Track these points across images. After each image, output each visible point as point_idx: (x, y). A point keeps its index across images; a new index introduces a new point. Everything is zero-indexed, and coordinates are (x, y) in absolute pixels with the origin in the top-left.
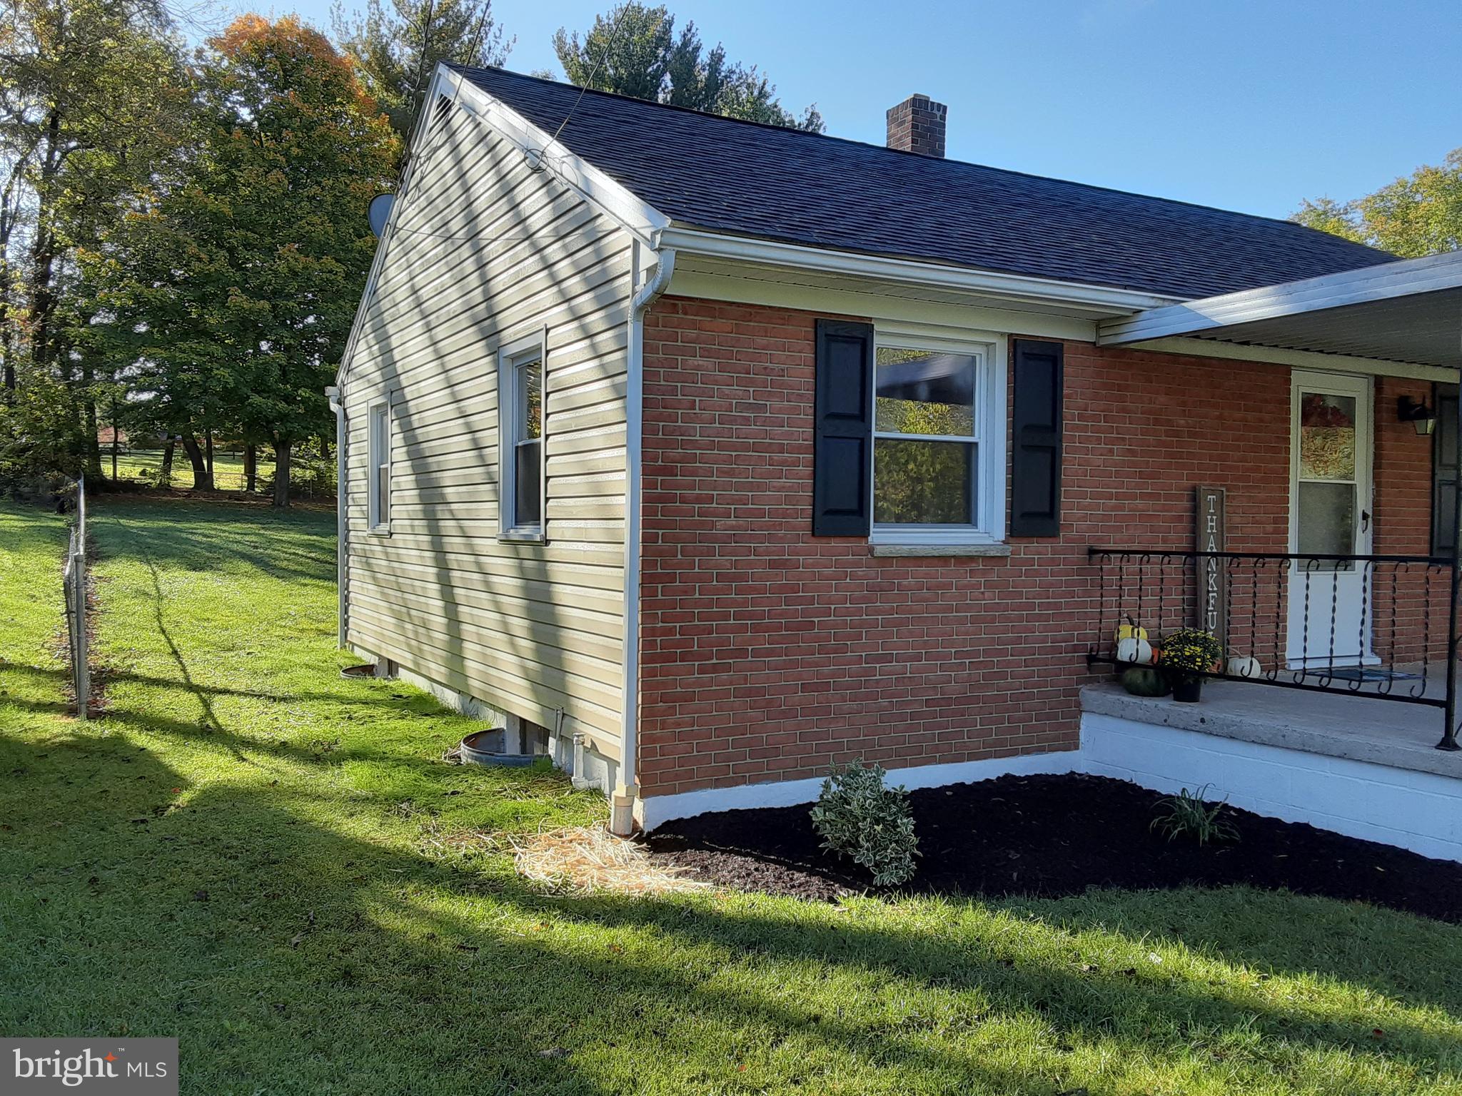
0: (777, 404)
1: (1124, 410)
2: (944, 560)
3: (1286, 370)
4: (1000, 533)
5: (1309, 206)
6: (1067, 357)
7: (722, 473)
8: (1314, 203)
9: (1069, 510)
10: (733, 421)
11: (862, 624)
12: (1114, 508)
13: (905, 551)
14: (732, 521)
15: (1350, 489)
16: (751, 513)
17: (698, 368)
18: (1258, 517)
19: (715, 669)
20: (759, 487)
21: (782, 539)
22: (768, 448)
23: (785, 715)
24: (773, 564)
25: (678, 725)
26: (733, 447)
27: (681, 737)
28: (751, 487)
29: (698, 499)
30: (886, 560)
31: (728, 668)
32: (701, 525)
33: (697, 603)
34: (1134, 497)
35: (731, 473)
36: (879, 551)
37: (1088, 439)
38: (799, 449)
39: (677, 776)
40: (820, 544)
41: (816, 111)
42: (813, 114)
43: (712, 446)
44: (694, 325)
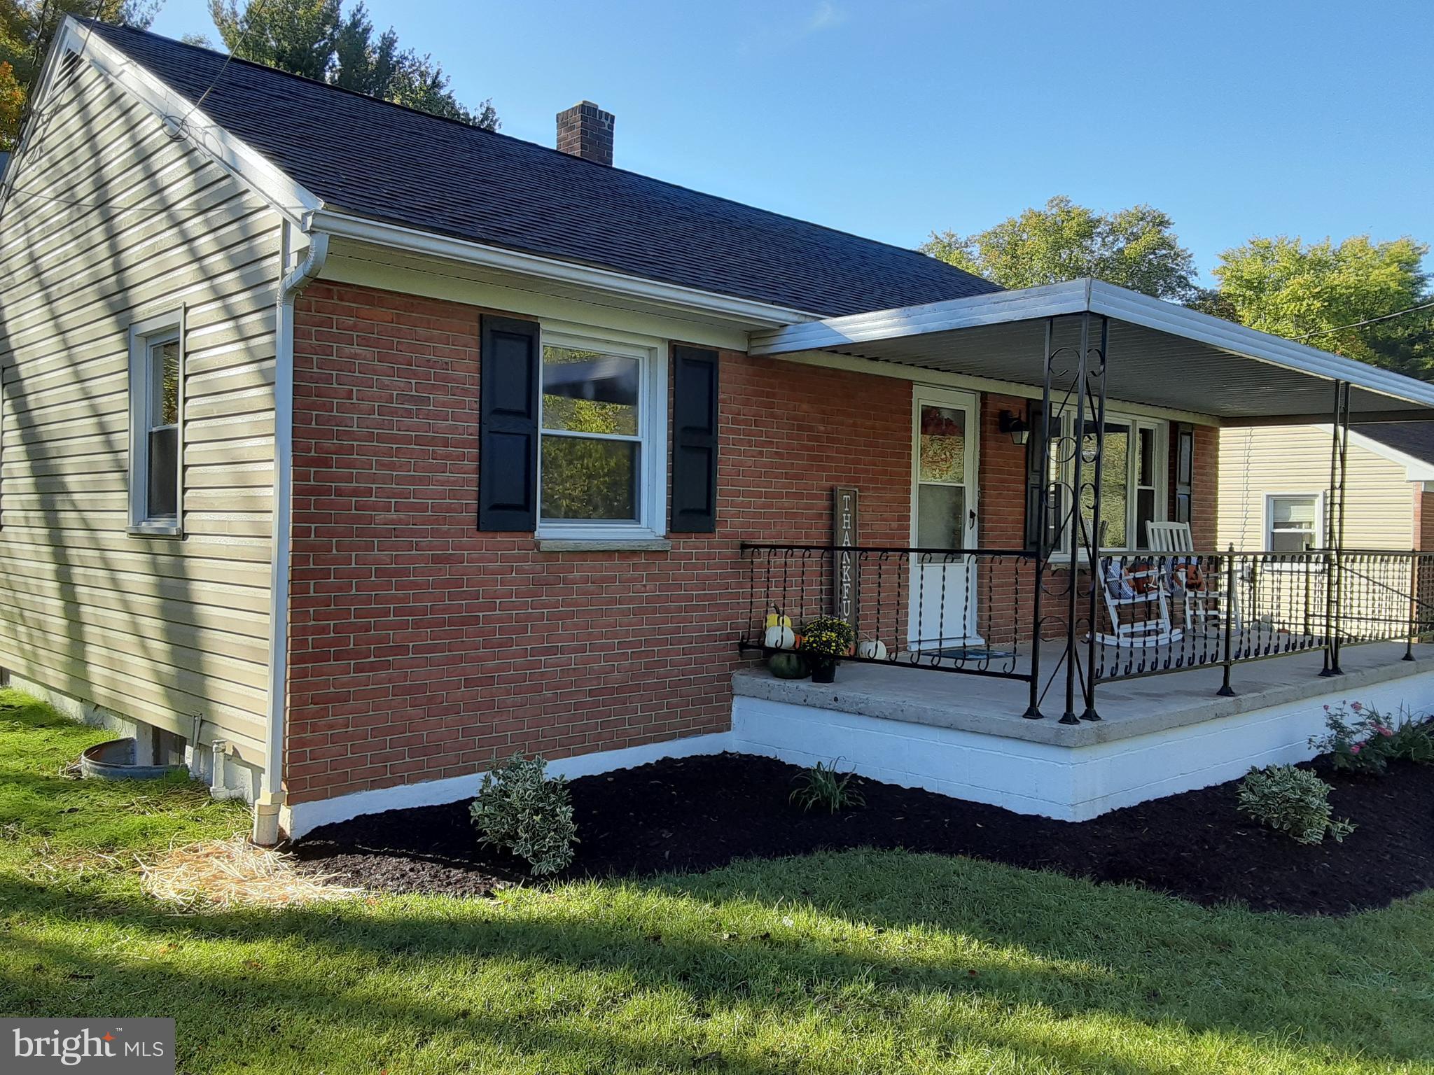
0: (441, 398)
1: (773, 416)
2: (608, 554)
3: (909, 384)
4: (661, 528)
5: (937, 238)
6: (722, 365)
7: (381, 465)
8: (941, 236)
9: (724, 507)
10: (394, 412)
11: (528, 618)
12: (764, 506)
13: (570, 546)
14: (393, 515)
15: (960, 491)
16: (413, 508)
17: (355, 356)
18: (886, 515)
19: (373, 667)
20: (421, 481)
21: (446, 534)
22: (432, 442)
23: (447, 711)
24: (436, 559)
25: (331, 727)
26: (394, 439)
27: (334, 739)
28: (412, 480)
29: (355, 492)
30: (552, 555)
31: (386, 666)
32: (357, 519)
33: (354, 599)
34: (781, 496)
35: (392, 466)
36: (544, 546)
37: (741, 442)
38: (464, 444)
39: (329, 781)
40: (486, 539)
41: (491, 106)
42: (488, 109)
43: (370, 437)
44: (350, 312)
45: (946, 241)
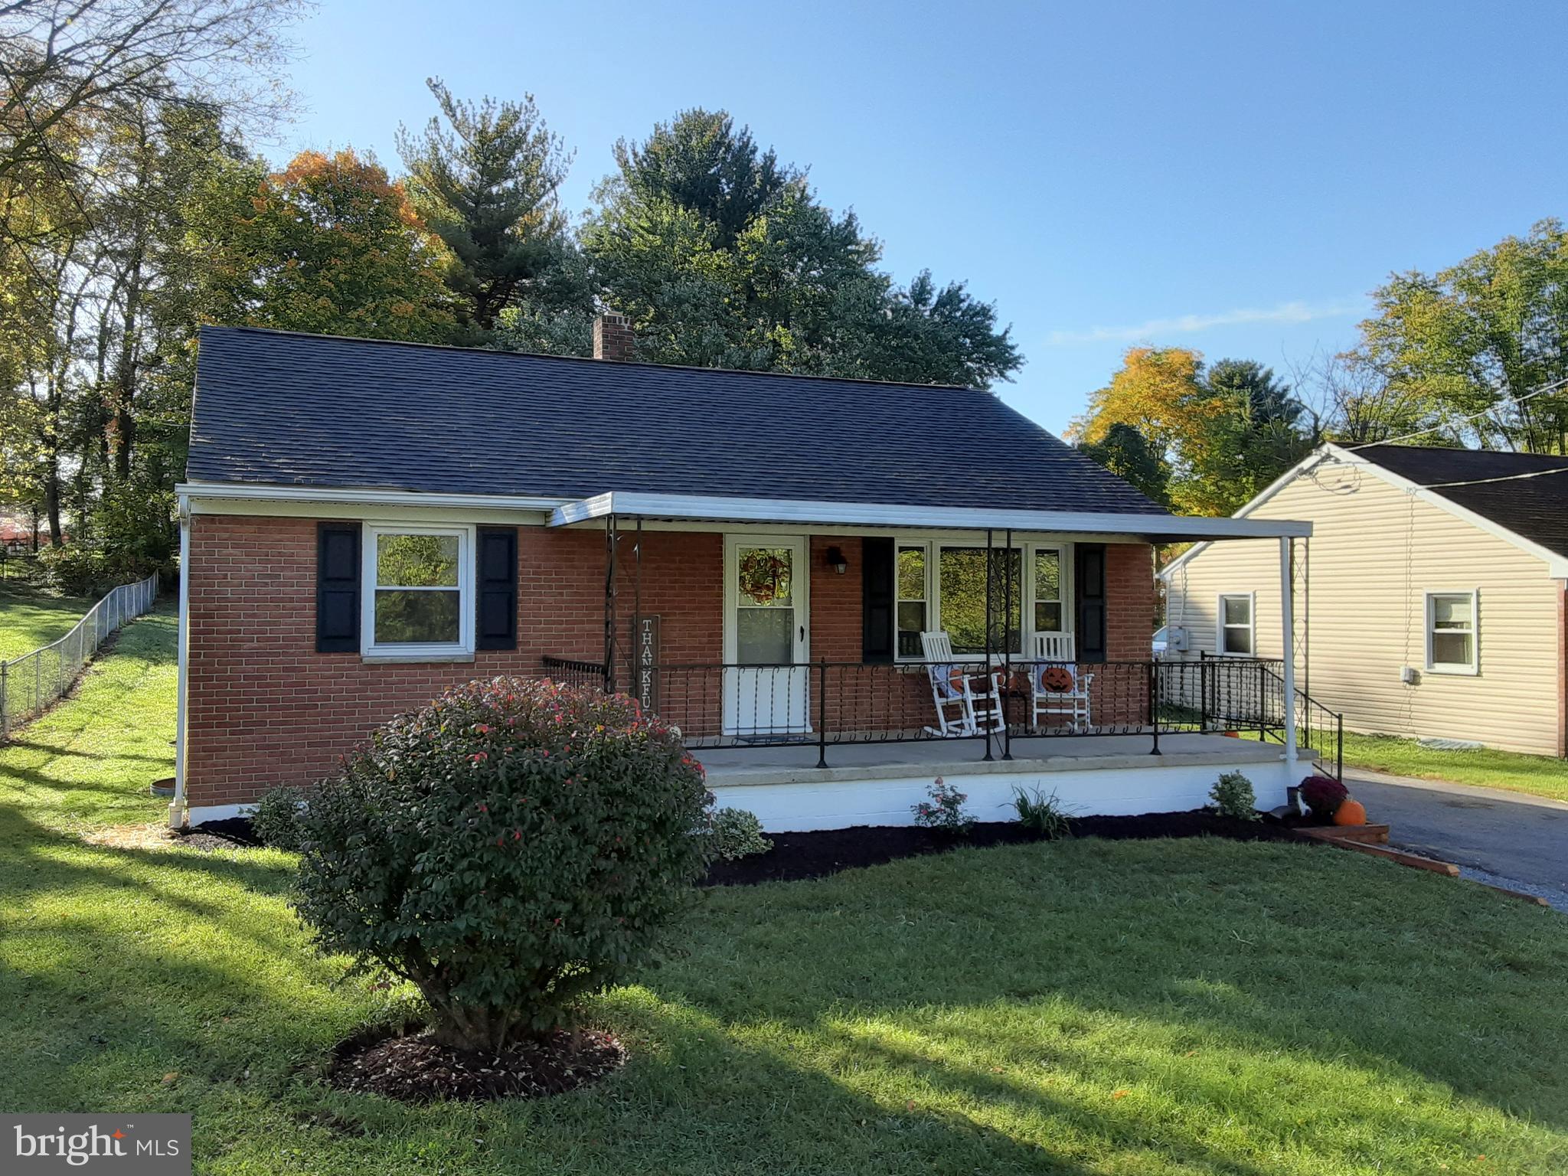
0: (289, 574)
1: (573, 567)
2: (433, 665)
3: (721, 535)
4: (472, 648)
5: (1398, 278)
6: (520, 536)
7: (246, 616)
9: (525, 630)
10: (256, 585)
11: (356, 706)
12: (565, 630)
13: (388, 660)
14: (255, 644)
15: (788, 613)
16: (268, 639)
17: (231, 555)
18: (694, 633)
19: (242, 732)
20: (275, 624)
21: (292, 654)
22: (282, 600)
23: (295, 761)
24: (285, 669)
25: (214, 765)
26: (256, 600)
27: (217, 772)
28: (269, 624)
29: (230, 632)
30: (373, 667)
31: (251, 732)
32: (232, 647)
33: (228, 694)
34: (583, 622)
35: (254, 616)
36: (366, 661)
37: (541, 587)
38: (306, 600)
39: (213, 796)
40: (322, 658)
42: (850, 216)
43: (239, 600)
44: (226, 530)
45: (1410, 281)
